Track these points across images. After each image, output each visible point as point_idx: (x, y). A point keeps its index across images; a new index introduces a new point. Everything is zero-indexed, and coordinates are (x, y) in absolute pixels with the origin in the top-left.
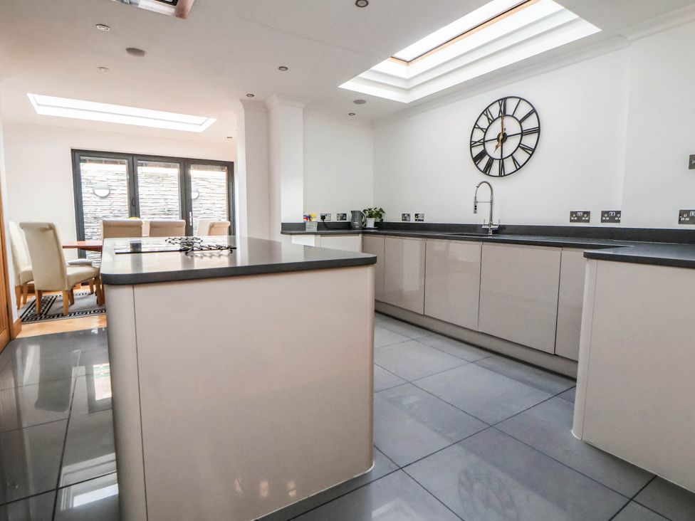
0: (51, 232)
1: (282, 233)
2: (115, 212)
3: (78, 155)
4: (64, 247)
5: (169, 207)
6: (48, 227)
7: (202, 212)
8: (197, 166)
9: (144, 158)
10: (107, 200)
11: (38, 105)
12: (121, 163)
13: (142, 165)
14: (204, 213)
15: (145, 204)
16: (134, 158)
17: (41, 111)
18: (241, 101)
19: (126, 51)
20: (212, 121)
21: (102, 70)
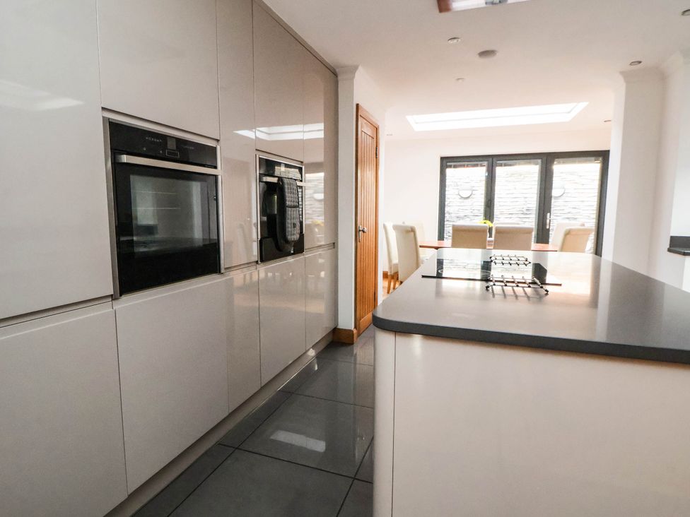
0: (412, 234)
1: (669, 250)
2: (476, 211)
3: (446, 162)
4: (420, 246)
5: (529, 206)
6: (410, 229)
7: (566, 211)
8: (561, 160)
9: (504, 158)
10: (469, 200)
11: (417, 123)
12: (482, 166)
13: (501, 165)
14: (569, 213)
15: (505, 204)
16: (494, 159)
17: (417, 128)
18: (622, 73)
19: (478, 56)
20: (583, 105)
21: (460, 81)
